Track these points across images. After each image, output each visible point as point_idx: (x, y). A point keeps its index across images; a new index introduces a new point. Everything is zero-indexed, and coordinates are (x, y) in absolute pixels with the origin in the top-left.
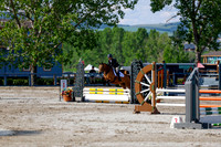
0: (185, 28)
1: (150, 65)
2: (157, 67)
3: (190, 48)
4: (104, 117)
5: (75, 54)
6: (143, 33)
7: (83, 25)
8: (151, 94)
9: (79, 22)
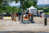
0: (21, 6)
1: (15, 13)
2: (16, 13)
3: (22, 10)
4: (7, 22)
5: (2, 11)
6: (14, 7)
7: (3, 6)
8: (15, 18)
9: (3, 5)
